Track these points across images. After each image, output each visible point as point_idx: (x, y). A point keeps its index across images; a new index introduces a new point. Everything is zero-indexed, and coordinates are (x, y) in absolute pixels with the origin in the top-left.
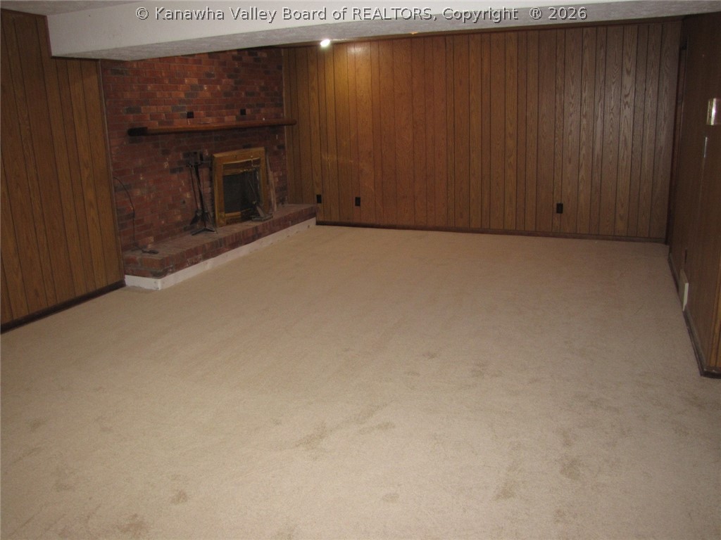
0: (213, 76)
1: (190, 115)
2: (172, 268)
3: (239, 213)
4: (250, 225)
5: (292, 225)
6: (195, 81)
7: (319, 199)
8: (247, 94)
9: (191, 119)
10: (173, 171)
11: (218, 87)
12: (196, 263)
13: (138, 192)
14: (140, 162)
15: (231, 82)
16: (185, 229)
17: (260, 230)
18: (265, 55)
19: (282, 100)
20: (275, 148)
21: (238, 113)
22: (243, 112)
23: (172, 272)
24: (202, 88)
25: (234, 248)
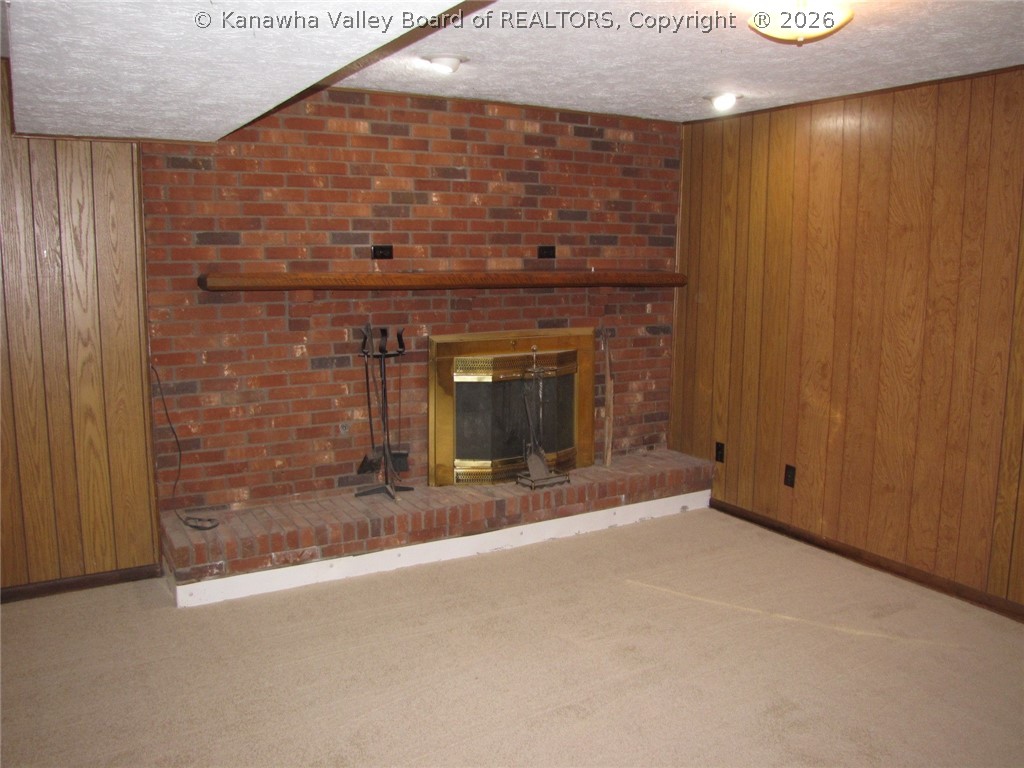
0: (463, 174)
1: (383, 253)
2: (220, 567)
3: (489, 463)
4: (507, 491)
5: (627, 504)
6: (408, 185)
7: (720, 452)
8: (561, 215)
9: (385, 261)
10: (321, 363)
11: (475, 198)
12: (296, 563)
13: (215, 400)
14: (225, 341)
15: (518, 189)
16: (343, 482)
17: (510, 510)
18: (626, 136)
19: (673, 231)
20: (642, 331)
21: (531, 254)
22: (547, 252)
23: (221, 575)
24: (424, 199)
25: (424, 542)
